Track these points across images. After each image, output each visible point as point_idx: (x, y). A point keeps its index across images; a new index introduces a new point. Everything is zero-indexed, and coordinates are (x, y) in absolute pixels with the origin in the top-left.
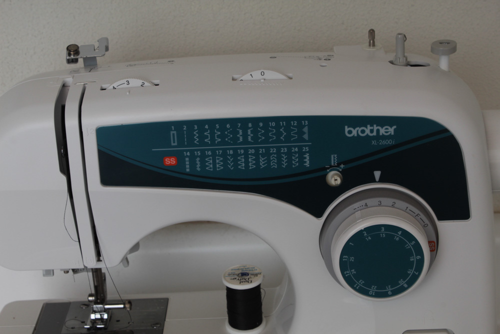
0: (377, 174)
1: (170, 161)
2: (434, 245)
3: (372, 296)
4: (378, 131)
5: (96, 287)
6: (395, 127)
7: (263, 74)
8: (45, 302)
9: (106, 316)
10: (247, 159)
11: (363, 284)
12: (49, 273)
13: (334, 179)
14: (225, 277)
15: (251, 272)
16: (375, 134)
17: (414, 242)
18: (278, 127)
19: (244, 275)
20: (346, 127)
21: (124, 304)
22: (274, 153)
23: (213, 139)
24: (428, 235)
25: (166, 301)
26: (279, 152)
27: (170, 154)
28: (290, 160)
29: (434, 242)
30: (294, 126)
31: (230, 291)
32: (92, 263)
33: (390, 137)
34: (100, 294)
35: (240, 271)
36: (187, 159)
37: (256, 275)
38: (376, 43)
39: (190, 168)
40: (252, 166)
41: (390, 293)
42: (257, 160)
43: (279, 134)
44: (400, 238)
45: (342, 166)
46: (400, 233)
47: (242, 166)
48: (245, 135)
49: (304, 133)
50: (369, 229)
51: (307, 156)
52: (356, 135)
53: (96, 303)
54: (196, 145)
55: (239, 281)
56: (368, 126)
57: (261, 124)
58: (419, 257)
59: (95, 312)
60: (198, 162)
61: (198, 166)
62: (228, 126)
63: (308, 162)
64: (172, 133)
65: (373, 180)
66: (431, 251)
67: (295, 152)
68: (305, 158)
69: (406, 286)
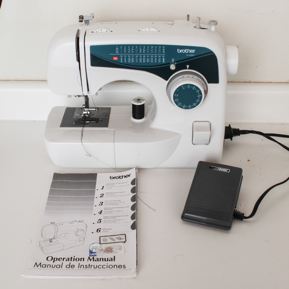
0: (188, 66)
1: (115, 59)
2: (206, 92)
3: (184, 108)
4: (189, 51)
5: (86, 102)
6: (195, 50)
7: (149, 29)
8: (67, 107)
9: (89, 113)
10: (142, 59)
11: (181, 104)
12: (70, 96)
13: (173, 67)
14: (132, 100)
15: (141, 99)
16: (188, 52)
17: (199, 90)
18: (154, 48)
19: (139, 100)
20: (178, 49)
21: (96, 109)
22: (152, 57)
23: (131, 52)
24: (204, 88)
25: (110, 108)
26: (154, 57)
27: (115, 56)
28: (157, 60)
29: (206, 91)
30: (160, 48)
31: (133, 105)
32: (86, 93)
33: (193, 53)
34: (87, 105)
35: (137, 99)
36: (121, 58)
37: (143, 100)
38: (189, 20)
39: (122, 61)
40: (144, 61)
41: (190, 108)
42: (146, 59)
43: (154, 51)
44: (194, 89)
45: (176, 63)
46: (195, 87)
47: (141, 61)
48: (142, 51)
49: (163, 51)
50: (184, 85)
51: (164, 59)
52: (181, 52)
53: (86, 108)
54: (125, 53)
55: (137, 102)
56: (186, 49)
57: (148, 47)
58: (200, 96)
59: (85, 111)
60: (125, 59)
61: (125, 61)
62: (137, 47)
63: (164, 61)
64: (117, 49)
65: (186, 68)
66: (205, 94)
67: (160, 57)
68: (163, 59)
69: (195, 105)
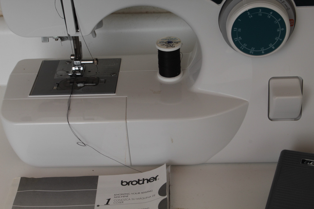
2: (293, 22)
3: (251, 54)
5: (75, 50)
8: (43, 60)
9: (82, 69)
11: (246, 47)
12: (46, 39)
14: (157, 44)
15: (174, 41)
17: (280, 19)
19: (169, 43)
21: (93, 61)
24: (289, 16)
25: (119, 61)
29: (293, 20)
31: (160, 52)
32: (73, 33)
34: (78, 54)
35: (167, 41)
37: (177, 43)
41: (263, 52)
44: (271, 17)
46: (271, 13)
50: (251, 11)
53: (76, 60)
55: (166, 47)
58: (283, 29)
59: (75, 66)
66: (291, 26)
69: (273, 48)
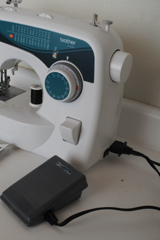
0: (68, 58)
1: (11, 36)
4: (70, 42)
6: (75, 42)
7: (45, 15)
10: (31, 41)
11: (51, 93)
13: (54, 56)
16: (69, 43)
18: (41, 32)
19: (37, 86)
20: (61, 38)
22: (39, 41)
23: (23, 32)
26: (40, 42)
27: (12, 34)
28: (43, 45)
29: (78, 87)
30: (46, 33)
33: (73, 45)
36: (16, 37)
38: (97, 20)
39: (16, 40)
40: (32, 44)
42: (34, 42)
43: (41, 35)
44: (63, 80)
45: (58, 52)
47: (30, 43)
48: (32, 33)
49: (48, 37)
51: (48, 45)
52: (63, 42)
54: (18, 33)
56: (67, 39)
57: (37, 30)
60: (18, 39)
61: (18, 40)
62: (28, 28)
63: (48, 47)
64: (13, 26)
65: (66, 60)
66: (77, 90)
67: (45, 43)
68: (47, 46)
69: (64, 98)
